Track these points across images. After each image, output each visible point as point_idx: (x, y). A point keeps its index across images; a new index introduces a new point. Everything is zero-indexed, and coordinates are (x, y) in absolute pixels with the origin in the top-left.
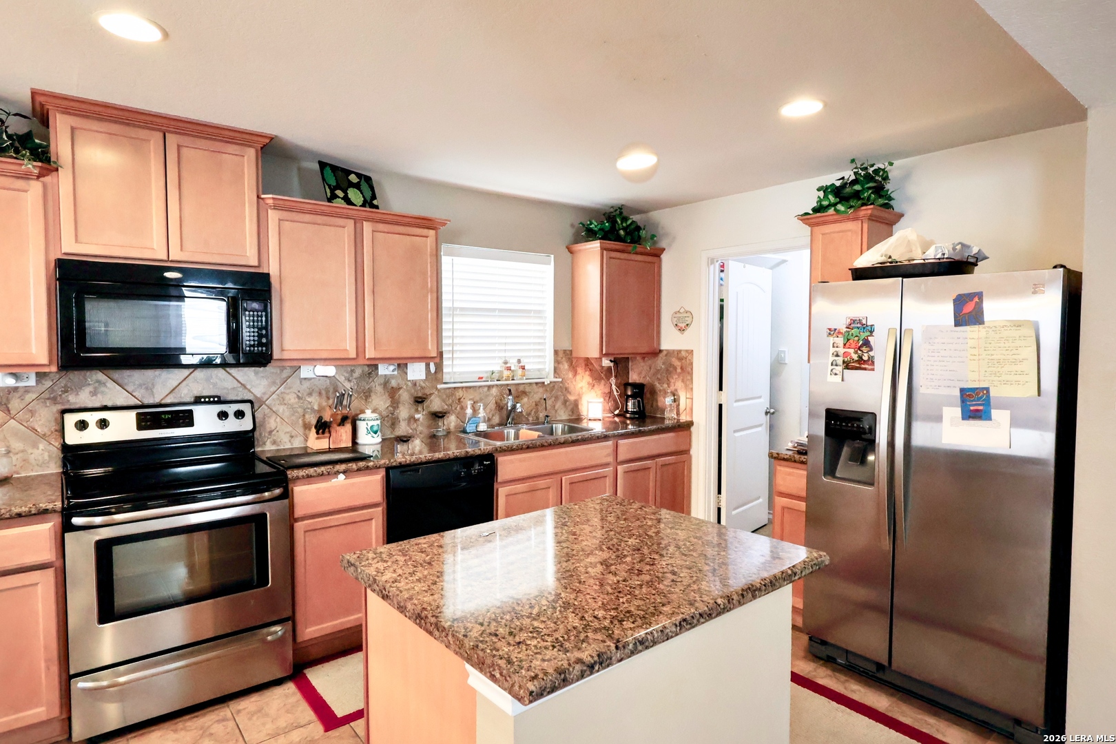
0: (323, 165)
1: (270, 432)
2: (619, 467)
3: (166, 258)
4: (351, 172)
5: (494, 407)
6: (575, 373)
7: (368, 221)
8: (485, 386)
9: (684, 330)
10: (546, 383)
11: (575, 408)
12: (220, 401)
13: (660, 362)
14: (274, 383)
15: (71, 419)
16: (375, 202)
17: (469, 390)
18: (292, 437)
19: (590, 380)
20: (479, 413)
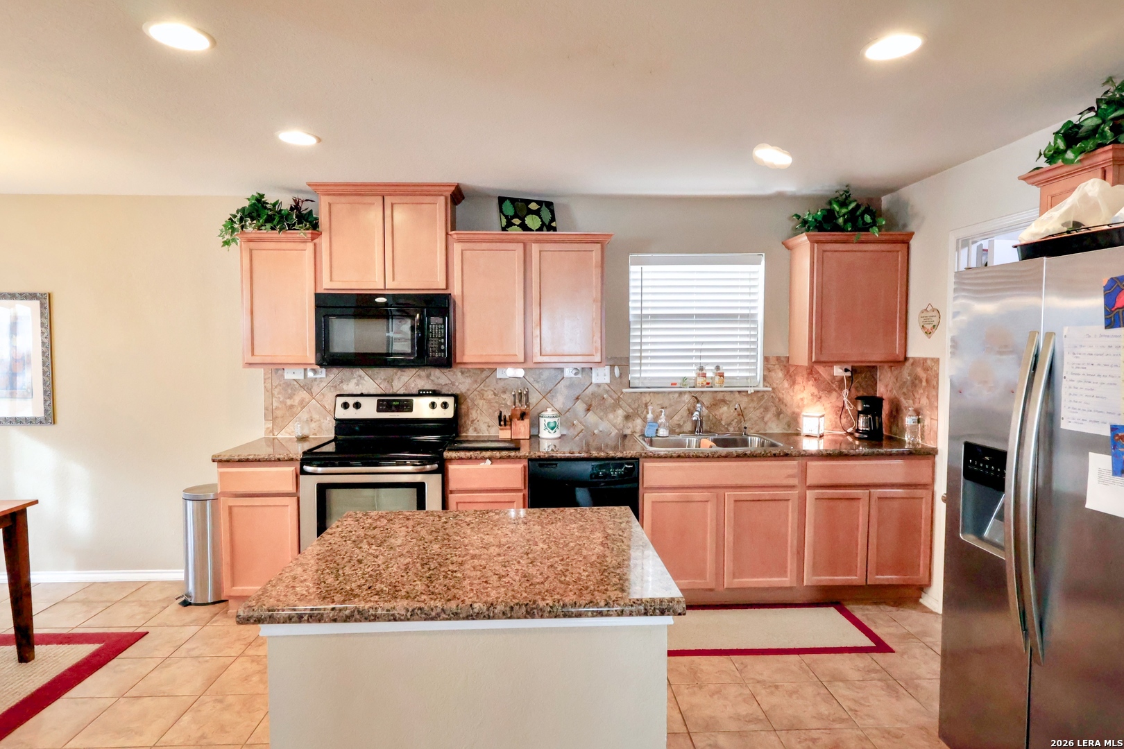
0: (502, 200)
1: (473, 421)
2: (808, 492)
3: (382, 287)
4: (530, 201)
5: (686, 414)
6: (794, 383)
7: (537, 243)
8: (675, 392)
9: (930, 333)
10: (749, 392)
11: (794, 420)
12: (435, 393)
13: (906, 372)
14: (476, 381)
15: (341, 400)
16: (553, 224)
17: (657, 396)
18: (489, 426)
19: (815, 391)
20: (661, 419)
